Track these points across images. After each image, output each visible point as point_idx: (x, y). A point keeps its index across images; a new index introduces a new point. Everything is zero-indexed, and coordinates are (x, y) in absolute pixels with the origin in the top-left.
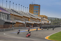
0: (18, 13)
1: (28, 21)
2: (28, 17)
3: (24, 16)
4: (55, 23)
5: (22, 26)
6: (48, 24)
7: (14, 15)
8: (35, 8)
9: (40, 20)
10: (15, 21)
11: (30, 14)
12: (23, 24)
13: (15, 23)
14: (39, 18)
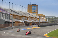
0: (17, 13)
1: (26, 20)
2: (27, 16)
3: (23, 15)
4: (53, 21)
5: (21, 25)
6: (46, 22)
7: (14, 15)
8: (33, 7)
9: (38, 18)
10: (15, 21)
11: (29, 13)
12: (22, 22)
13: (15, 23)
14: (37, 17)
